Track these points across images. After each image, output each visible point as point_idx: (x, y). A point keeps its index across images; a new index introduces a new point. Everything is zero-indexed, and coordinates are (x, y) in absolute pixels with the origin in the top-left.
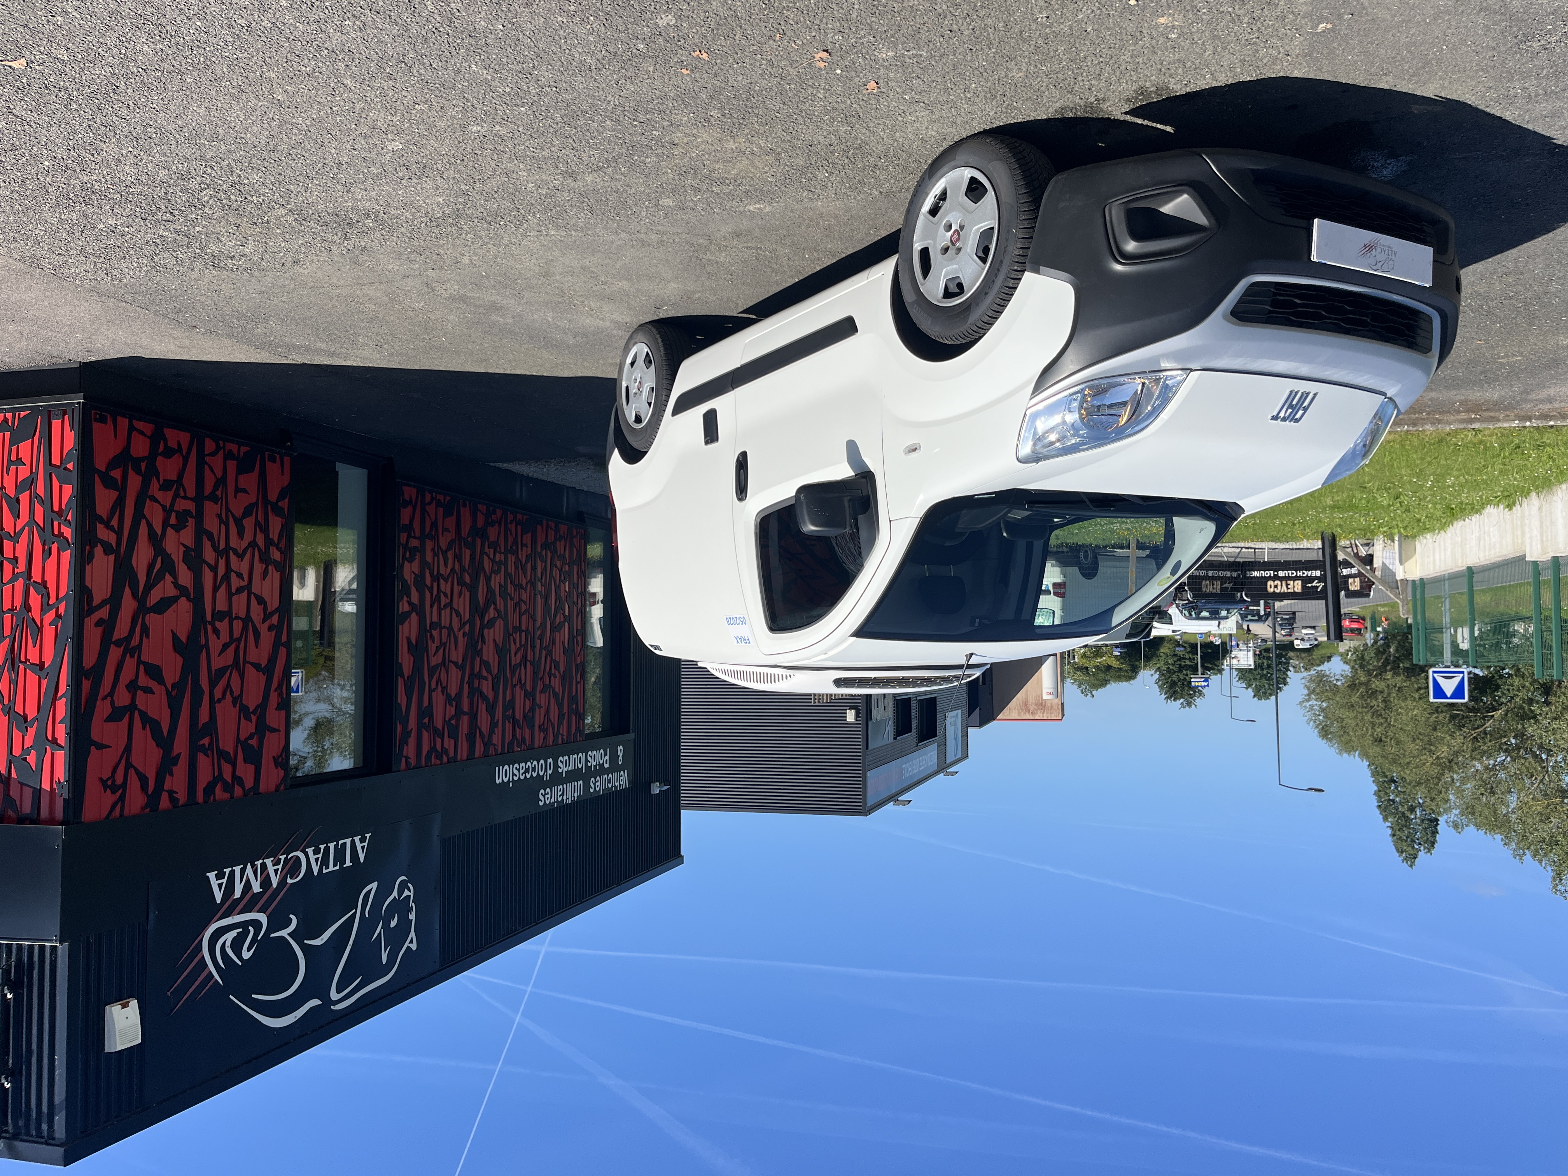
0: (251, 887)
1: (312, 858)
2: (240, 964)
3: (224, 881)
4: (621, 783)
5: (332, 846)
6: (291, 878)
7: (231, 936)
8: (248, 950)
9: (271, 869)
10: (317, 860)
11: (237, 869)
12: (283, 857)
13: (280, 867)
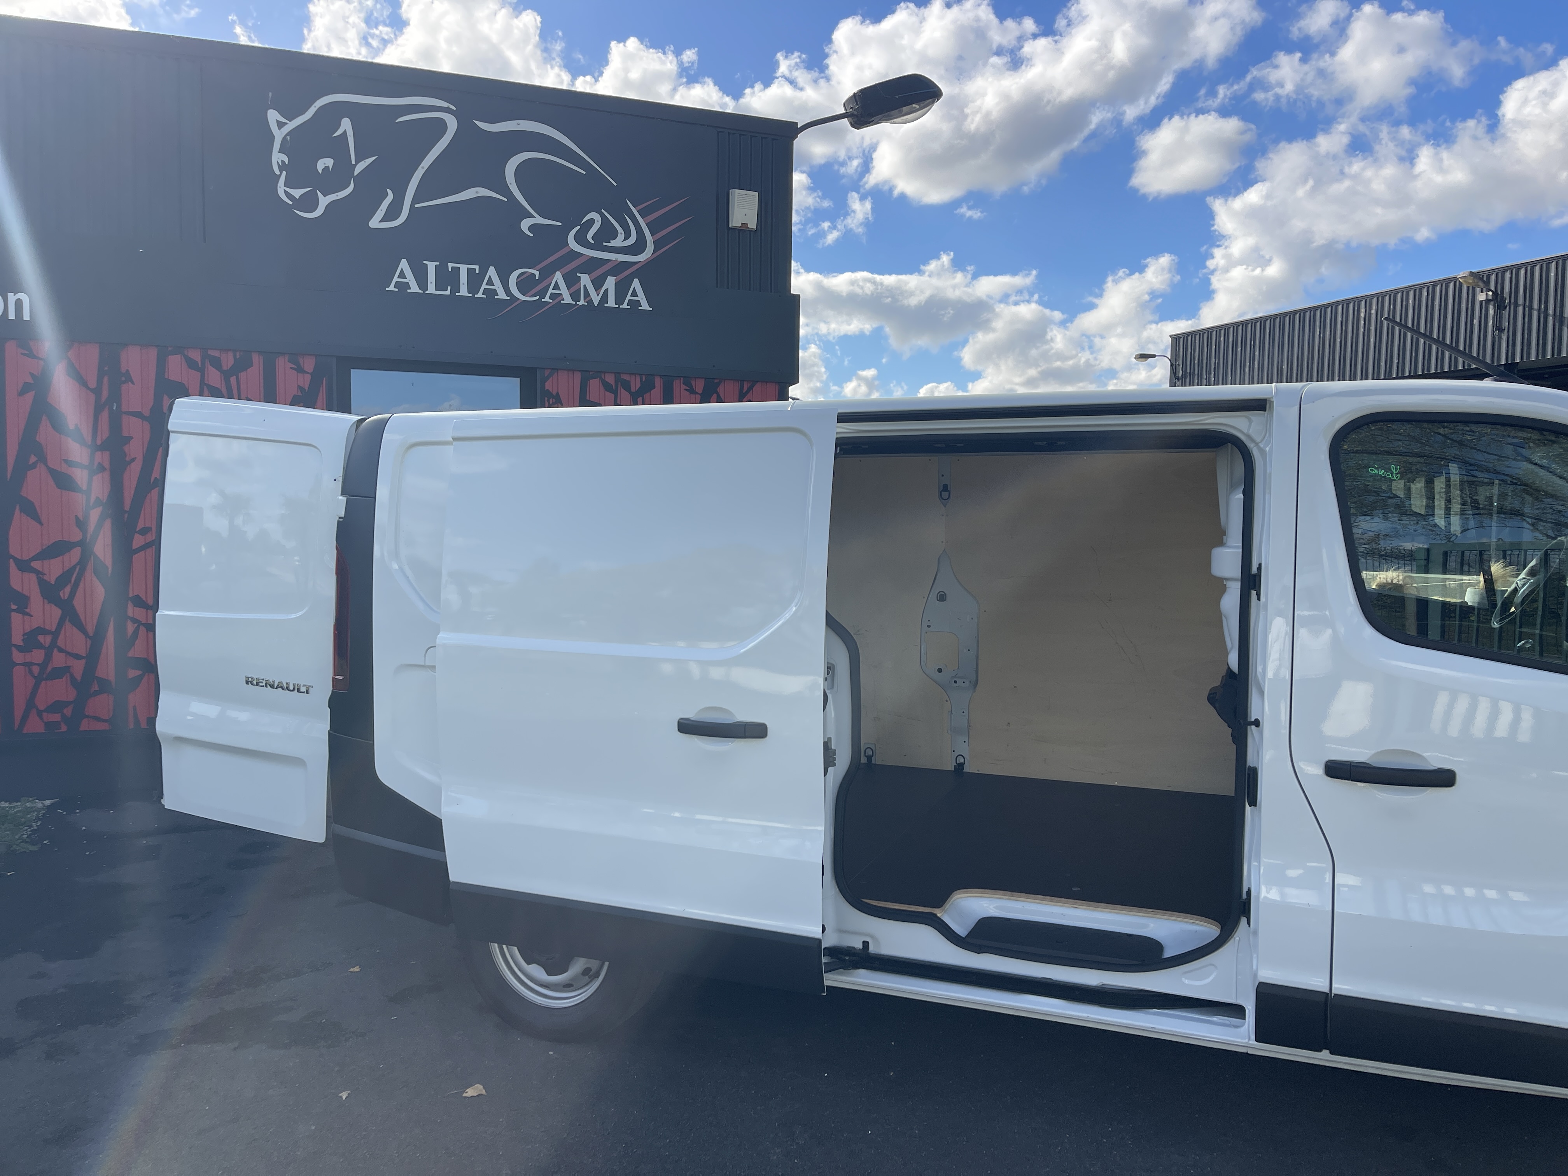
0: (593, 282)
1: (498, 286)
2: (603, 210)
3: (629, 297)
5: (464, 291)
6: (534, 275)
7: (618, 242)
8: (592, 221)
9: (564, 291)
10: (490, 282)
11: (611, 303)
12: (547, 299)
13: (551, 291)
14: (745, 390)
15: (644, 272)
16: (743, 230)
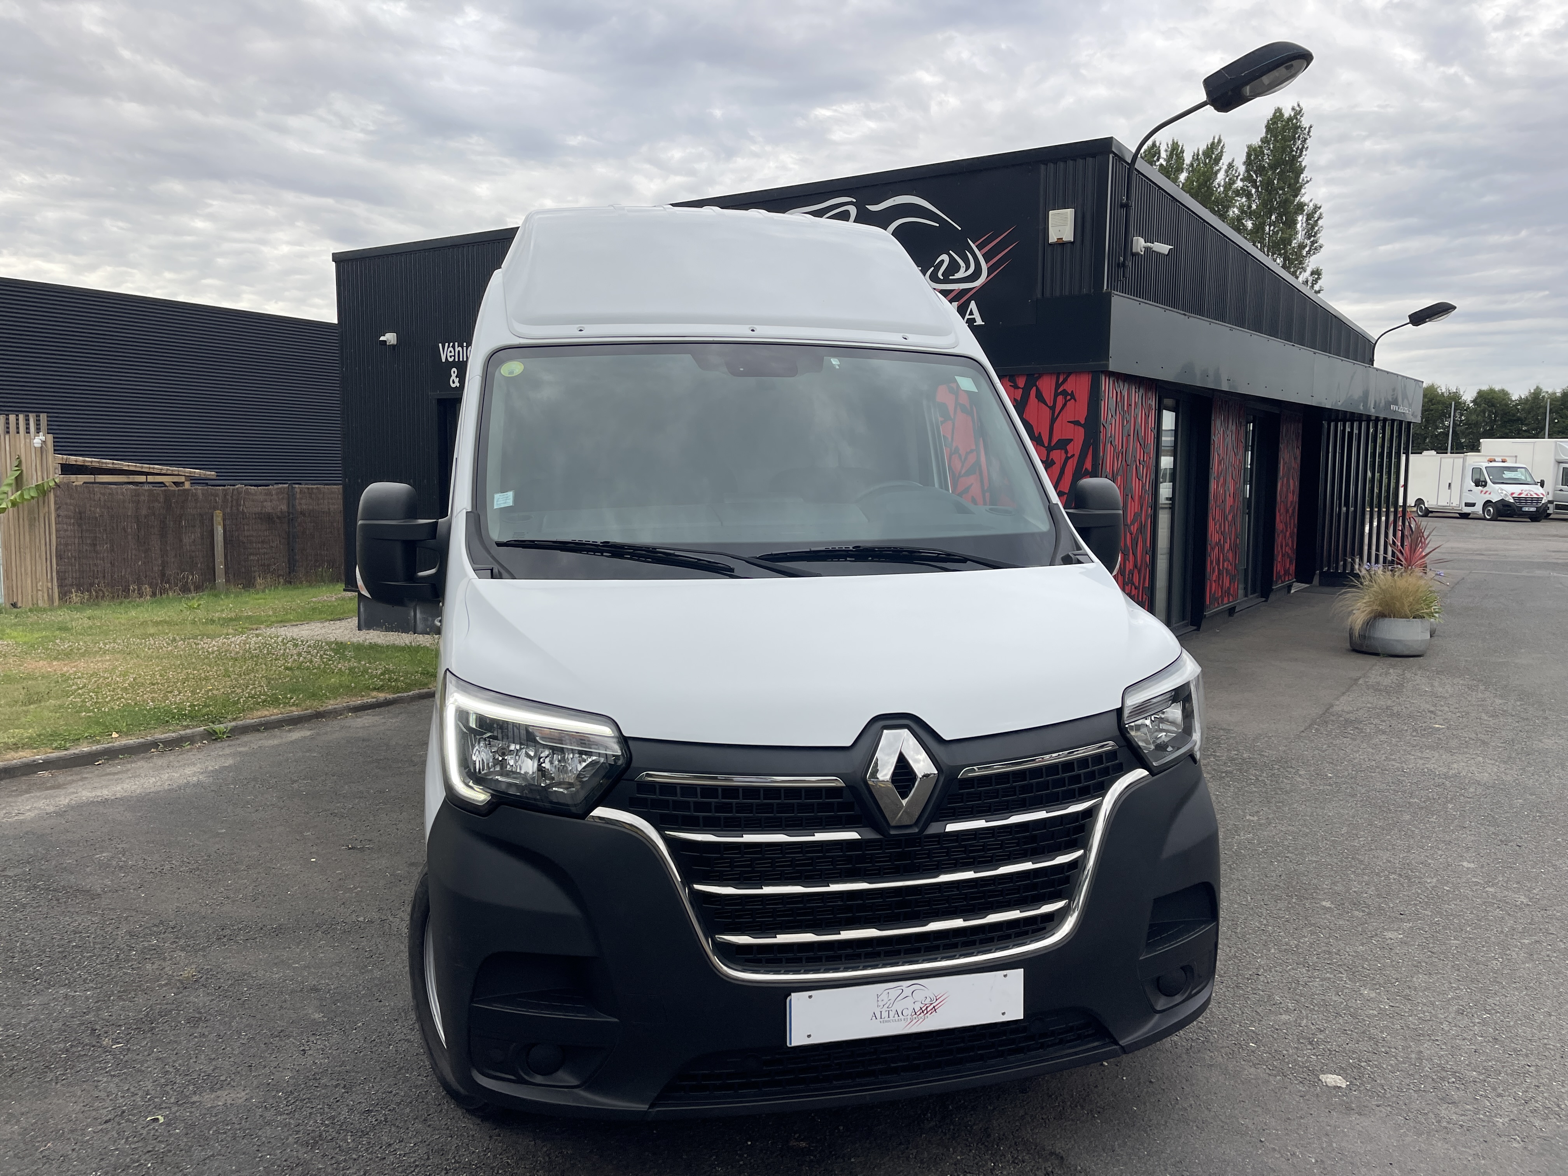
2: (950, 251)
4: (451, 349)
7: (960, 274)
8: (943, 261)
14: (1061, 380)
15: (980, 296)
16: (1061, 244)
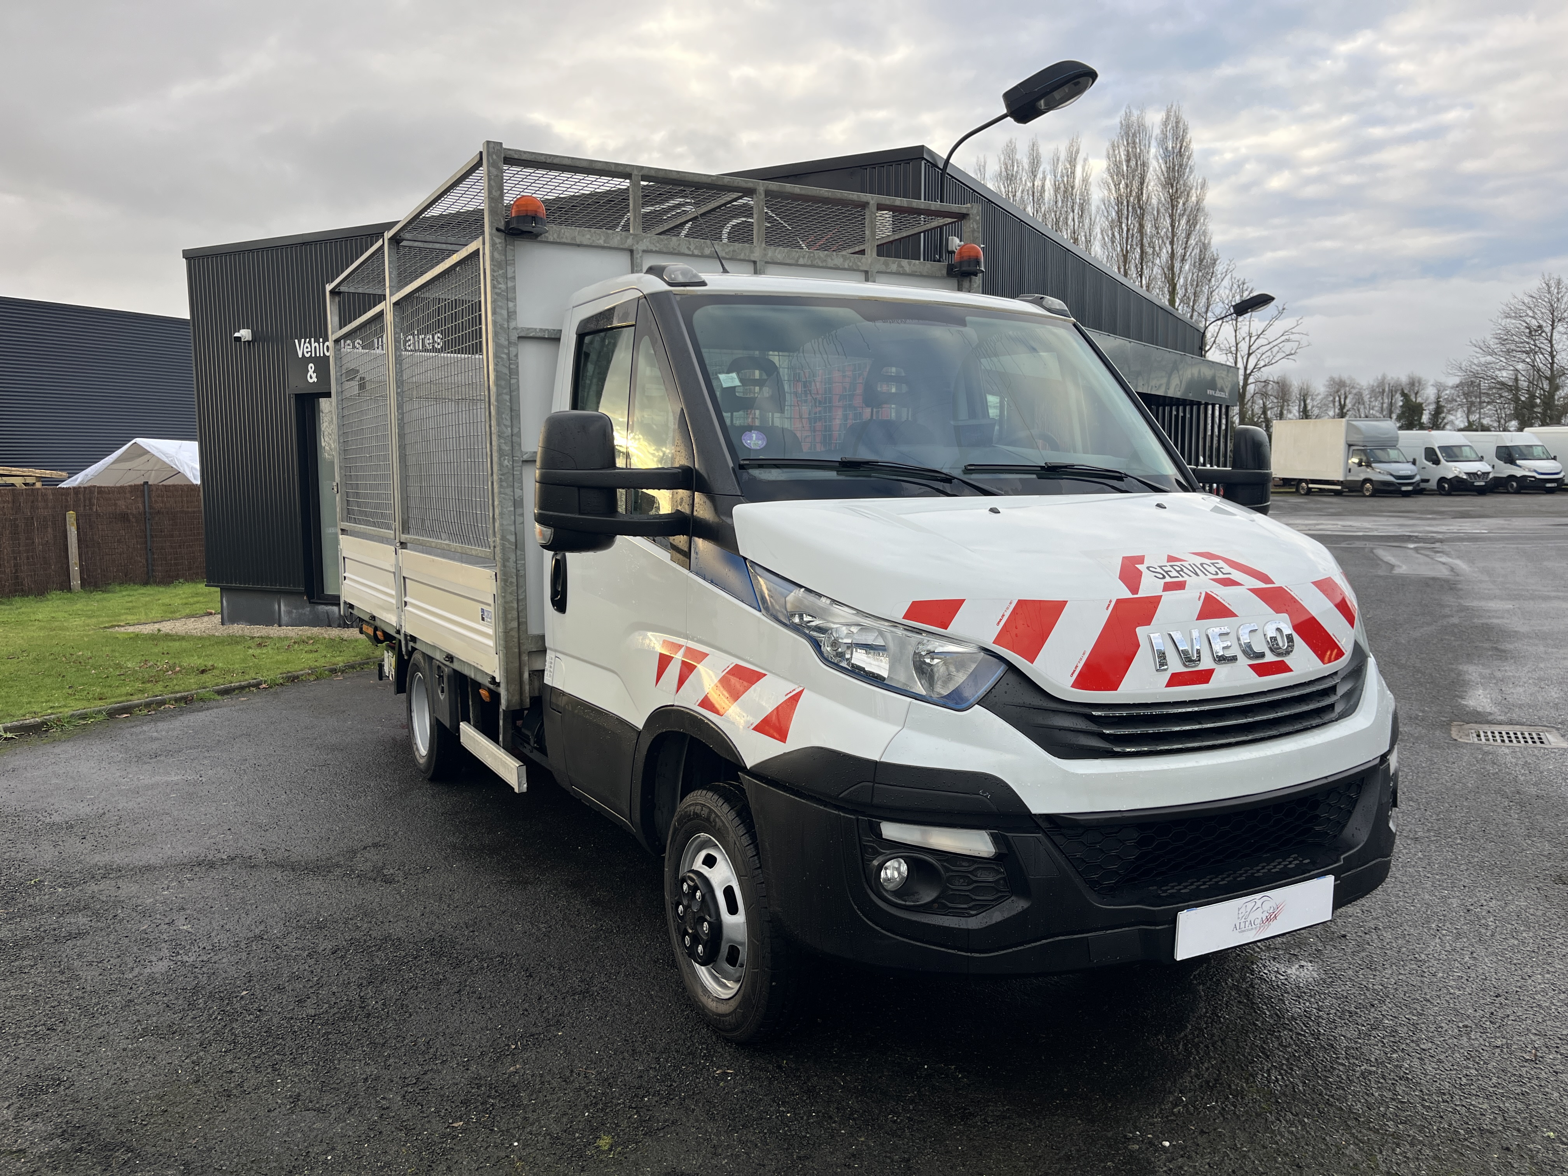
4: (307, 345)
